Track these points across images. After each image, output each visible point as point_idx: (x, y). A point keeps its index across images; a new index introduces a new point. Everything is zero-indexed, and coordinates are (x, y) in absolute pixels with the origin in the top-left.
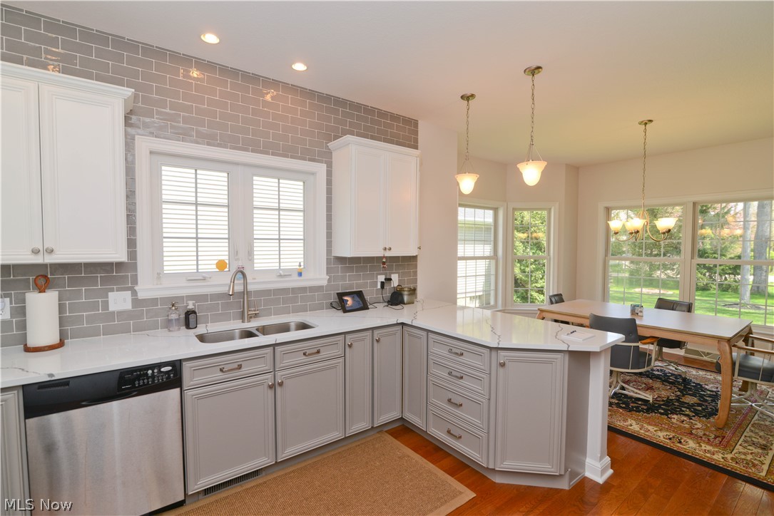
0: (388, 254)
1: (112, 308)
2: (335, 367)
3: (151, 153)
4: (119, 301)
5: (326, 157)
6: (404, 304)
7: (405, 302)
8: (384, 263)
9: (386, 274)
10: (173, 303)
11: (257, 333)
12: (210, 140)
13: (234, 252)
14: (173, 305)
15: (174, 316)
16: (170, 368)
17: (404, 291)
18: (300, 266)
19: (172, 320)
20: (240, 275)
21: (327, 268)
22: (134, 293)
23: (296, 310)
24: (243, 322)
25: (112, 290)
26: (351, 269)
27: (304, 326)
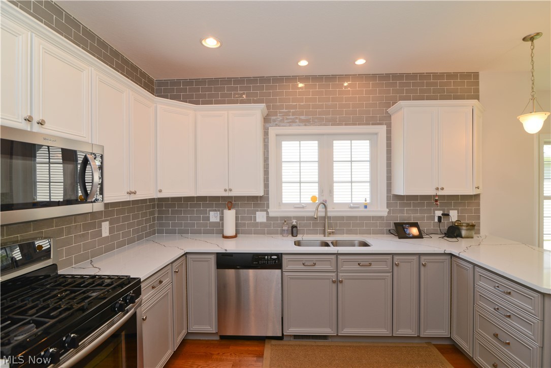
0: (440, 193)
1: (258, 220)
2: (384, 279)
3: (277, 135)
4: (261, 217)
5: (386, 120)
6: (462, 237)
7: (463, 235)
8: (436, 201)
9: (443, 210)
10: (285, 220)
11: (331, 244)
12: (306, 122)
13: (321, 191)
14: (285, 222)
15: (285, 228)
16: (276, 257)
17: (463, 226)
18: (366, 201)
19: (284, 230)
20: (322, 206)
21: (387, 203)
22: (268, 213)
23: (362, 233)
24: (324, 236)
25: (258, 211)
26: (409, 205)
27: (365, 244)
